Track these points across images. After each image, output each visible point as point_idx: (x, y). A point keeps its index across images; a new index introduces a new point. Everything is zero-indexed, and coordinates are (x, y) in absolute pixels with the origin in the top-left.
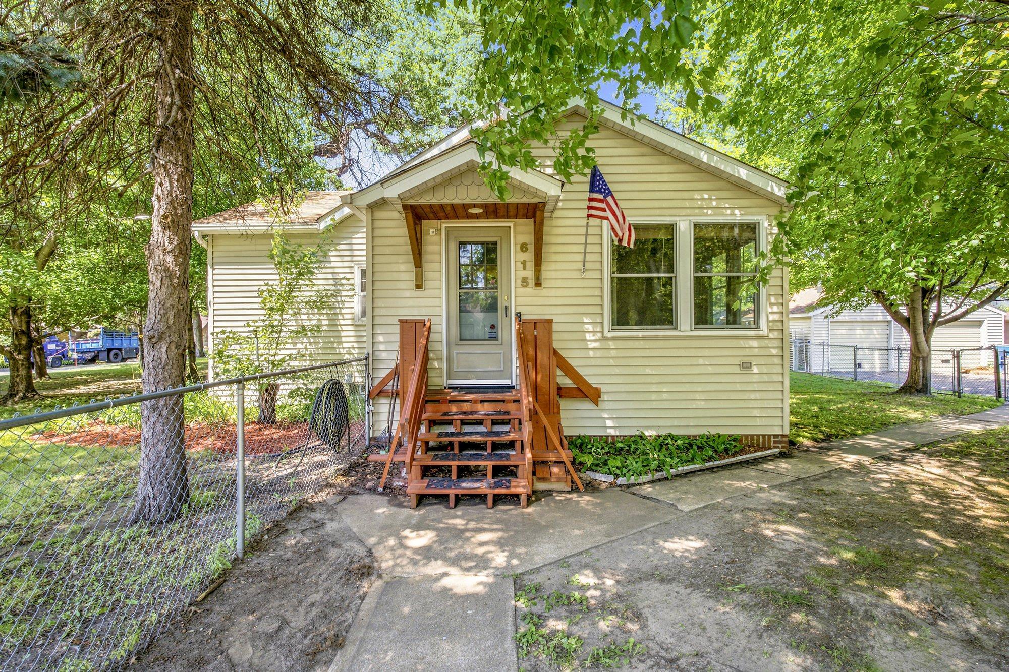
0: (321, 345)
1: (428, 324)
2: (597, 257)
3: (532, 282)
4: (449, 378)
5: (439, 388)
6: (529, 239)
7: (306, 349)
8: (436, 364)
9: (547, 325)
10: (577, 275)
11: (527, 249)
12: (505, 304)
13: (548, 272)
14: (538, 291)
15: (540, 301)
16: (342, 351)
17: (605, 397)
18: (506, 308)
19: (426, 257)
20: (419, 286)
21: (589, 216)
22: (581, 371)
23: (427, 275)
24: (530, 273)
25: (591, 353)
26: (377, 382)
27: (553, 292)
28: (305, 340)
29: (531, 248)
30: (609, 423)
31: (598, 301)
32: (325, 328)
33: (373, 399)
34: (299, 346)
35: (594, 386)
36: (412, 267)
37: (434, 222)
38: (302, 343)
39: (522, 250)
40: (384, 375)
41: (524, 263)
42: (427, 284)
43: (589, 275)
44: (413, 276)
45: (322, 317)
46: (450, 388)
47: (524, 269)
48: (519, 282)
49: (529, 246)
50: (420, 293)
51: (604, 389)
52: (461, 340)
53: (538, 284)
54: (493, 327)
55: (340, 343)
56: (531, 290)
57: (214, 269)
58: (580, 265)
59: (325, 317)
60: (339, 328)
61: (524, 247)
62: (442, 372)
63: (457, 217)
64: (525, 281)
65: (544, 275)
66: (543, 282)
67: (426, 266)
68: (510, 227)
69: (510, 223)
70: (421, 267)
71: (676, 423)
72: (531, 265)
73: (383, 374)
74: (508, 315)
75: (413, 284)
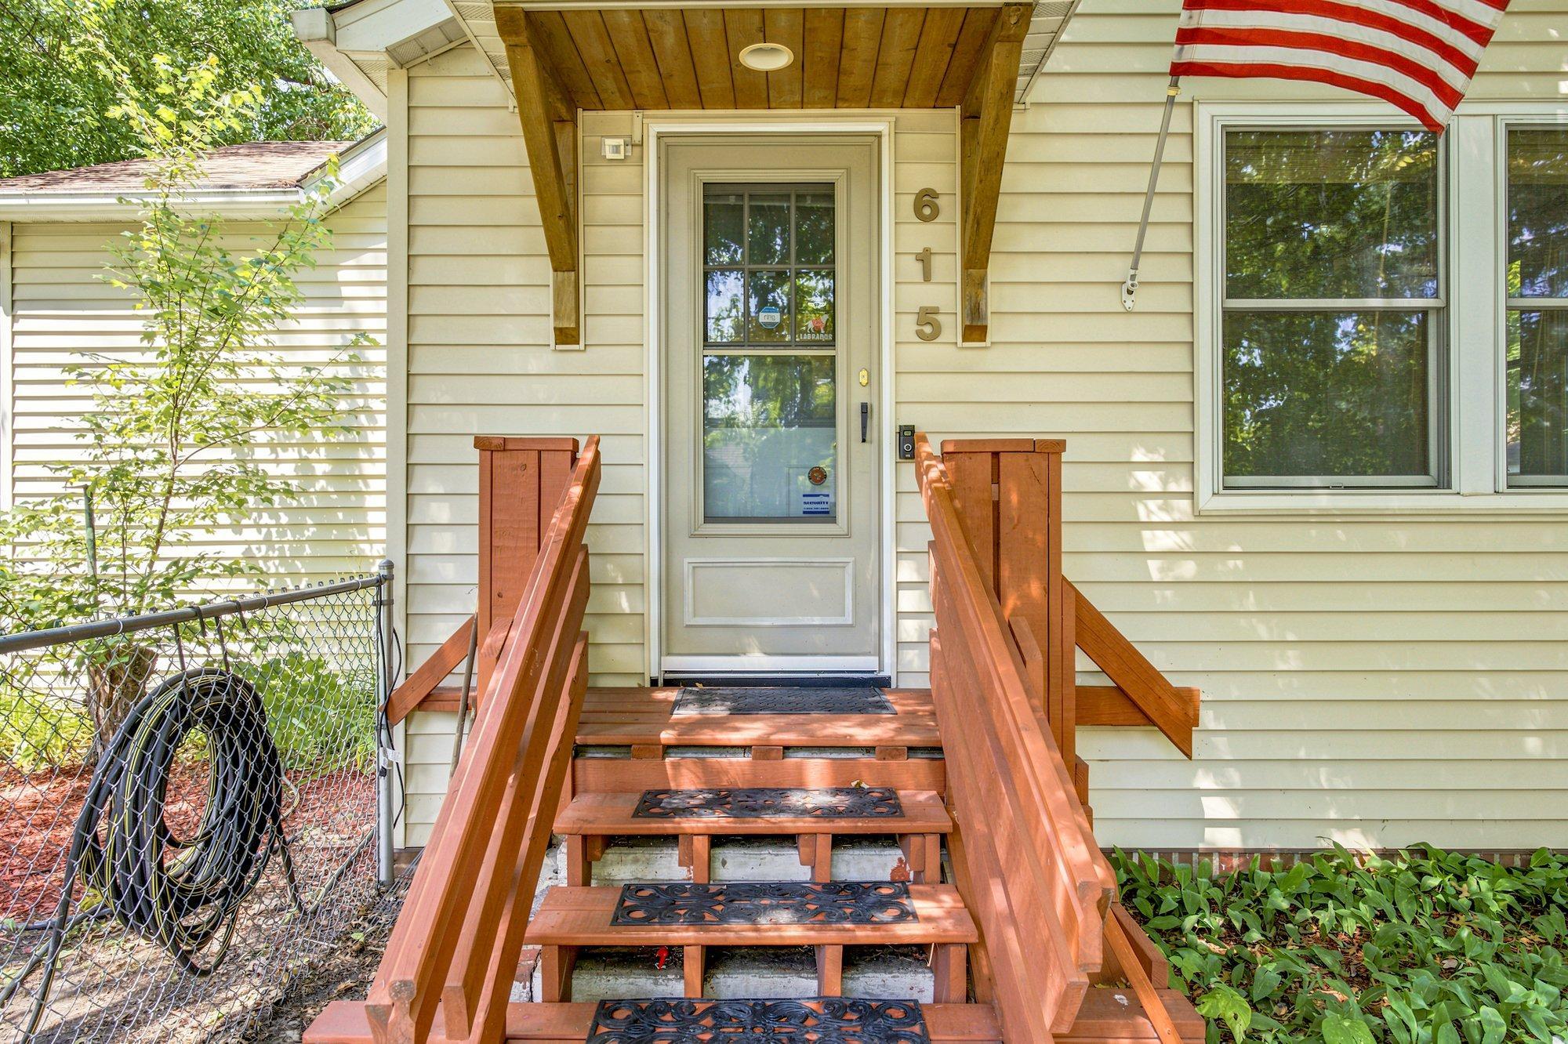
0: (308, 533)
1: (586, 457)
2: (1177, 240)
3: (952, 326)
4: (666, 649)
5: (633, 683)
6: (944, 178)
7: (268, 541)
8: (624, 602)
9: (1039, 462)
10: (1110, 300)
11: (936, 212)
12: (860, 397)
13: (1007, 290)
14: (973, 355)
15: (981, 387)
16: (366, 547)
17: (1208, 718)
18: (865, 409)
19: (591, 239)
20: (566, 336)
21: (1180, 70)
22: (1129, 629)
23: (594, 299)
24: (946, 295)
25: (1154, 568)
26: (421, 658)
27: (1030, 359)
28: (266, 519)
29: (951, 207)
30: (1216, 807)
31: (1178, 389)
32: (321, 484)
33: (408, 719)
34: (250, 534)
35: (1176, 682)
36: (543, 269)
37: (621, 117)
38: (258, 526)
39: (918, 213)
40: (444, 639)
41: (925, 258)
42: (594, 329)
43: (1143, 300)
44: (545, 301)
45: (313, 455)
46: (670, 683)
47: (927, 277)
48: (910, 324)
49: (941, 202)
50: (572, 359)
51: (1206, 690)
52: (708, 519)
53: (975, 329)
54: (818, 476)
55: (363, 526)
56: (949, 348)
57: (15, 319)
58: (1119, 268)
59: (323, 453)
60: (361, 485)
61: (926, 204)
62: (643, 631)
63: (700, 100)
64: (928, 322)
65: (995, 299)
66: (992, 322)
67: (593, 268)
68: (878, 136)
69: (877, 122)
70: (574, 268)
71: (1451, 808)
72: (948, 267)
73: (443, 632)
74: (872, 434)
75: (546, 329)
